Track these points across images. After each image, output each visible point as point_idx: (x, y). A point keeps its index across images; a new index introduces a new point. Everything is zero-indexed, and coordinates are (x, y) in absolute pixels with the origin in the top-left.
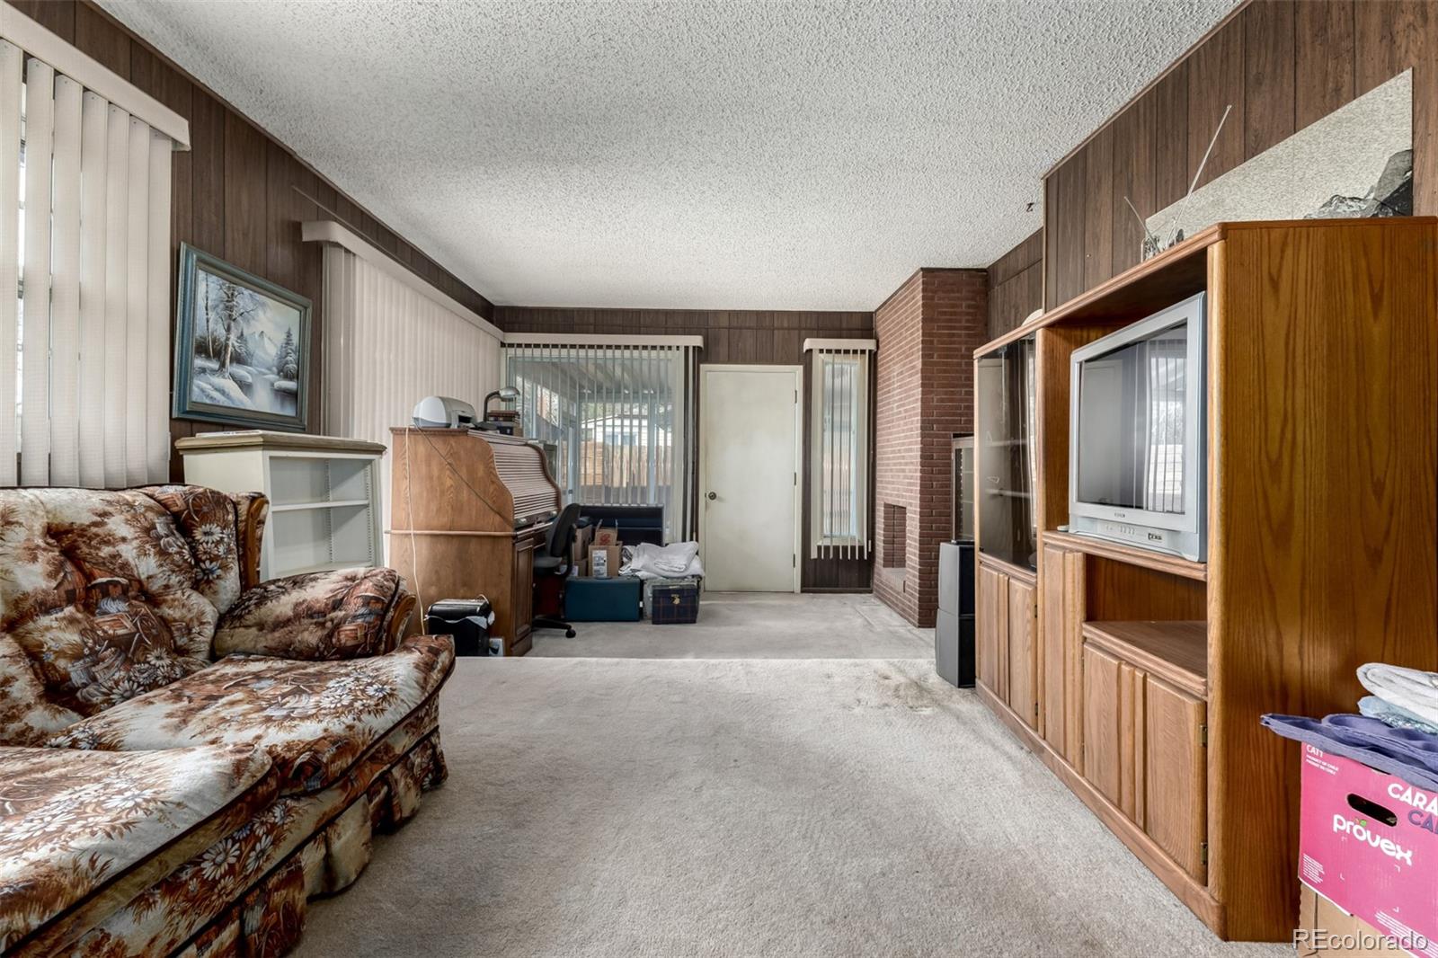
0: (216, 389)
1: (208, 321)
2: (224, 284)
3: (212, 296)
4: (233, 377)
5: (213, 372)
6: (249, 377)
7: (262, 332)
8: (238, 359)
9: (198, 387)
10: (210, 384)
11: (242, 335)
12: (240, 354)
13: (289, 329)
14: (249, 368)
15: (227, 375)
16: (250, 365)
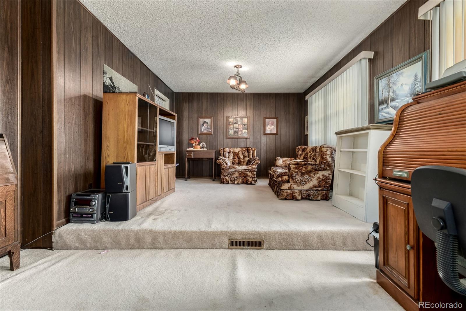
0: (386, 113)
1: (383, 93)
2: (386, 79)
3: (383, 85)
4: (391, 107)
5: (385, 108)
6: (397, 103)
7: (402, 84)
8: (393, 100)
9: (381, 115)
10: (384, 112)
11: (394, 90)
12: (393, 98)
13: (416, 73)
14: (397, 101)
15: (389, 107)
16: (398, 99)
